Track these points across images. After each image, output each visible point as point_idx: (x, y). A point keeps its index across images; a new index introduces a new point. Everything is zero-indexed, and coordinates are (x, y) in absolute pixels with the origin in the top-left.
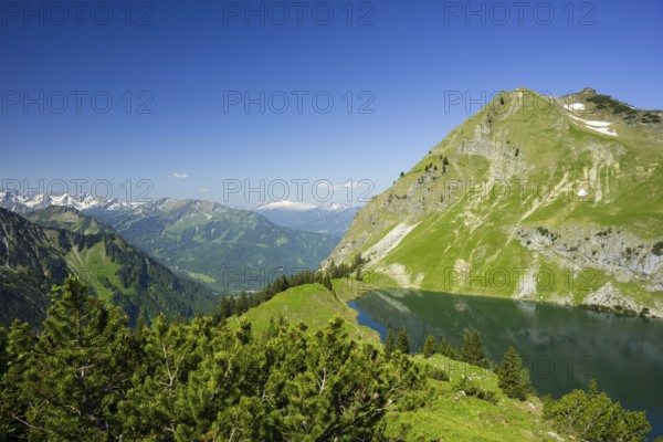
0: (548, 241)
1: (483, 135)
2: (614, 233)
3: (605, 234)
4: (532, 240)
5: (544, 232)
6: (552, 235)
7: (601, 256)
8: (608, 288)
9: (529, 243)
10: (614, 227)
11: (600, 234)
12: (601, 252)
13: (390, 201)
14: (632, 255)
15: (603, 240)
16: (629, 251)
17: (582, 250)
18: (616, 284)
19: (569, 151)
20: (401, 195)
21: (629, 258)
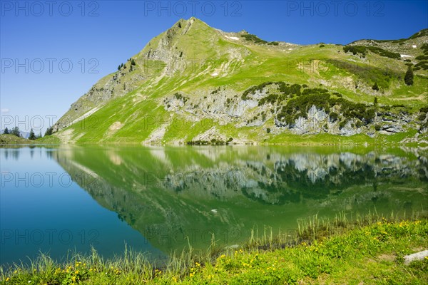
0: (181, 103)
1: (163, 46)
2: (222, 90)
3: (216, 92)
4: (171, 104)
5: (178, 97)
6: (184, 99)
7: (212, 109)
8: (213, 130)
9: (169, 106)
10: (222, 87)
11: (213, 93)
12: (213, 105)
13: (91, 94)
14: (230, 104)
15: (215, 96)
16: (228, 101)
17: (201, 106)
18: (219, 127)
19: (215, 53)
20: (99, 88)
21: (228, 106)
